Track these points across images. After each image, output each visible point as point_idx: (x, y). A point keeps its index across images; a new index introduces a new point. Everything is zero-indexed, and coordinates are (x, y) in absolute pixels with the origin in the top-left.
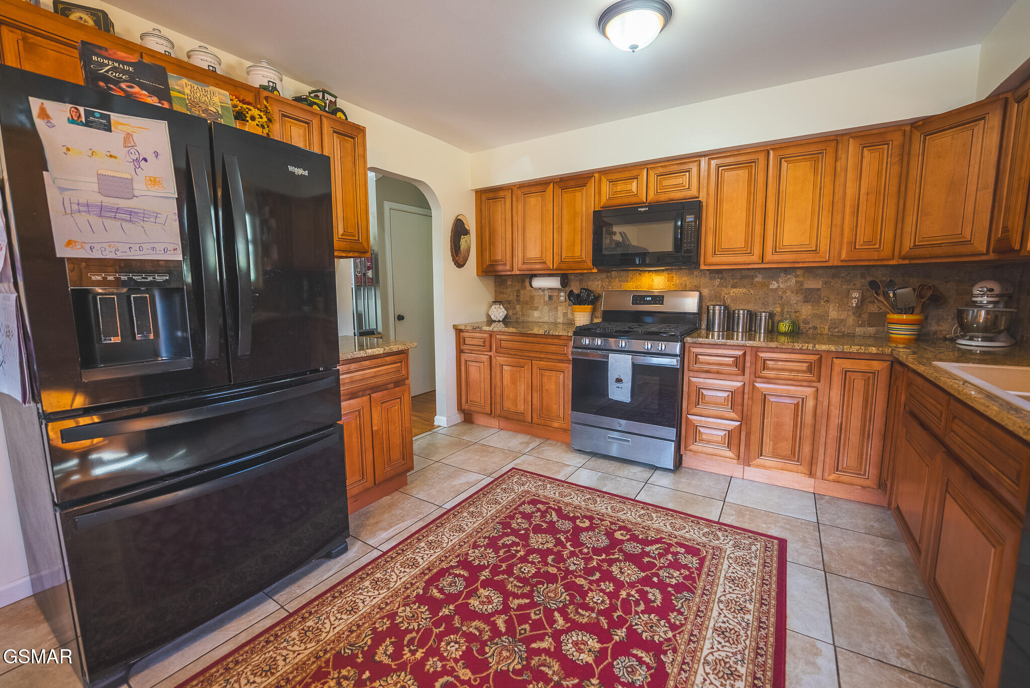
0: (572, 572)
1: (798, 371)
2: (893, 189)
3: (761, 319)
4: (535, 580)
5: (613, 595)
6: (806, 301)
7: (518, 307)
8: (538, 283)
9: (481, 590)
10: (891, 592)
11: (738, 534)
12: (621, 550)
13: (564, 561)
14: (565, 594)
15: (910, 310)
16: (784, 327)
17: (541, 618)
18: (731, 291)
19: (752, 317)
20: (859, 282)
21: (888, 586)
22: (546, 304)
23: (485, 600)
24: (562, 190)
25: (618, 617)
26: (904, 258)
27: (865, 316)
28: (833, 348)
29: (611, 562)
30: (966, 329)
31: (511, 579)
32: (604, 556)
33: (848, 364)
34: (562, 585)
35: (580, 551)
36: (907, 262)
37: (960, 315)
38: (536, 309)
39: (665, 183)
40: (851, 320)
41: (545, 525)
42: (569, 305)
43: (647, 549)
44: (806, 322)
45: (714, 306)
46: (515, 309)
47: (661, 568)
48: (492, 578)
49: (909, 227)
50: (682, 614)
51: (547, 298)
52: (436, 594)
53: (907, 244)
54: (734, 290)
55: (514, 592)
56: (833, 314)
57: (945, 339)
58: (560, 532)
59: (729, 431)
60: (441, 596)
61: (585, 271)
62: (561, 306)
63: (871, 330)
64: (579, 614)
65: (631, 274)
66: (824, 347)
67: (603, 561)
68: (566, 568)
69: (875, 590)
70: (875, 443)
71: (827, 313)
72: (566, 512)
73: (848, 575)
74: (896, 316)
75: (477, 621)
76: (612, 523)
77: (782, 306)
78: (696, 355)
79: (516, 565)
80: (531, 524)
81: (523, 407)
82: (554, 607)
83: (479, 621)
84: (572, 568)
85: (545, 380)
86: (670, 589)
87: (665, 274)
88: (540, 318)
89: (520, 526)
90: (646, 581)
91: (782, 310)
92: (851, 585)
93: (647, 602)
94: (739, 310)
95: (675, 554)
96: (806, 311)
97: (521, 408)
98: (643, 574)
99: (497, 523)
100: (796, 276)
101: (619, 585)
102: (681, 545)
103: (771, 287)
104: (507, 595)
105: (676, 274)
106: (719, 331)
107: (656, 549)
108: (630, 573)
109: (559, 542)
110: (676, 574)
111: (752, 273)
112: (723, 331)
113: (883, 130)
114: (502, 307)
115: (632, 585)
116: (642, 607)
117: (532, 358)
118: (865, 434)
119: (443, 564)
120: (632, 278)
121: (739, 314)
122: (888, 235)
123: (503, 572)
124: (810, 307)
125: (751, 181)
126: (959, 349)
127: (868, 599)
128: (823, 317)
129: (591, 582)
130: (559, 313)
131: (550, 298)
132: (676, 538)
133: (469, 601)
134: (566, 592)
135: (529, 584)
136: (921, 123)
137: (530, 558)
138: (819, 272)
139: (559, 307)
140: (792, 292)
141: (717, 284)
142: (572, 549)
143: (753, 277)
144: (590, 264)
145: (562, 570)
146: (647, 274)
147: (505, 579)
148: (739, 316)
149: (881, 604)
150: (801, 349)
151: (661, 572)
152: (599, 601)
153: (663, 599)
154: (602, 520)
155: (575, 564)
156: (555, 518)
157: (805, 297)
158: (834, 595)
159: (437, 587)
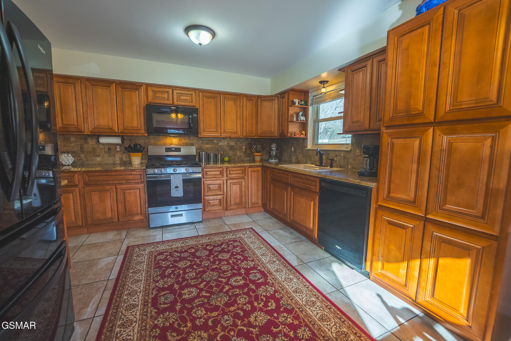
0: (208, 266)
1: (240, 173)
2: (254, 115)
3: (219, 156)
4: (199, 276)
5: (229, 264)
6: (231, 150)
7: (82, 156)
8: (103, 140)
9: (183, 292)
10: (280, 229)
11: (241, 231)
12: (215, 252)
13: (201, 265)
14: (214, 273)
15: (259, 152)
16: (226, 159)
17: (216, 283)
18: (206, 146)
19: (216, 156)
20: (244, 143)
21: (279, 228)
22: (106, 152)
23: (189, 293)
24: (122, 89)
25: (237, 268)
26: (258, 137)
27: (246, 154)
28: (248, 164)
29: (217, 256)
30: (270, 157)
31: (190, 281)
32: (212, 256)
33: (252, 169)
34: (210, 271)
35: (202, 259)
36: (259, 137)
37: (269, 153)
38: (98, 156)
39: (182, 98)
40: (243, 156)
41: (178, 259)
42: (124, 153)
43: (222, 247)
44: (231, 157)
45: (202, 152)
46: (80, 156)
47: (232, 250)
48: (181, 286)
49: (259, 127)
50: (250, 257)
51: (106, 150)
52: (165, 306)
53: (259, 132)
54: (207, 145)
55: (196, 284)
56: (238, 154)
57: (265, 160)
58: (187, 257)
59: (220, 199)
60: (168, 305)
61: (140, 135)
62: (117, 154)
63: (248, 158)
64: (226, 274)
65: (161, 137)
66: (246, 164)
67: (213, 257)
68: (204, 266)
69: (278, 230)
70: (260, 193)
71: (237, 154)
72: (180, 251)
73: (271, 229)
74: (256, 154)
75: (196, 300)
76: (202, 246)
77: (224, 151)
78: (206, 172)
79: (185, 276)
80: (171, 261)
81: (111, 214)
82: (216, 278)
83: (197, 299)
84: (207, 265)
85: (127, 195)
86: (241, 253)
87: (178, 138)
88: (102, 162)
89: (167, 264)
90: (232, 255)
91: (224, 153)
92: (273, 231)
93: (240, 259)
94: (211, 153)
95: (231, 244)
96: (231, 153)
97: (109, 215)
98: (230, 254)
99: (154, 269)
100: (227, 141)
101: (227, 260)
102: (231, 241)
103: (219, 144)
104: (195, 286)
105: (183, 138)
106: (204, 162)
107: (225, 246)
108: (226, 256)
109: (191, 261)
110: (238, 249)
111: (213, 139)
112: (206, 162)
113: (251, 96)
114: (70, 155)
115: (230, 258)
116: (240, 262)
117: (115, 185)
118: (258, 190)
119: (150, 296)
120: (161, 139)
121: (211, 155)
122: (254, 129)
123: (183, 281)
124: (232, 152)
125: (216, 104)
126: (270, 162)
127: (279, 232)
128: (235, 155)
129: (218, 265)
130: (116, 158)
131: (109, 149)
132: (226, 240)
133: (183, 297)
134: (214, 272)
135: (199, 278)
136: (259, 97)
137: (187, 271)
138: (234, 139)
139: (116, 155)
140: (226, 146)
141: (200, 143)
142: (199, 260)
143: (213, 141)
144: (143, 131)
145: (204, 268)
146: (169, 138)
147: (187, 283)
148: (211, 156)
149: (281, 232)
150: (240, 166)
151: (233, 251)
152: (227, 268)
153: (242, 256)
154: (198, 246)
155: (206, 263)
156: (179, 255)
157: (230, 148)
158: (273, 235)
159: (161, 304)
